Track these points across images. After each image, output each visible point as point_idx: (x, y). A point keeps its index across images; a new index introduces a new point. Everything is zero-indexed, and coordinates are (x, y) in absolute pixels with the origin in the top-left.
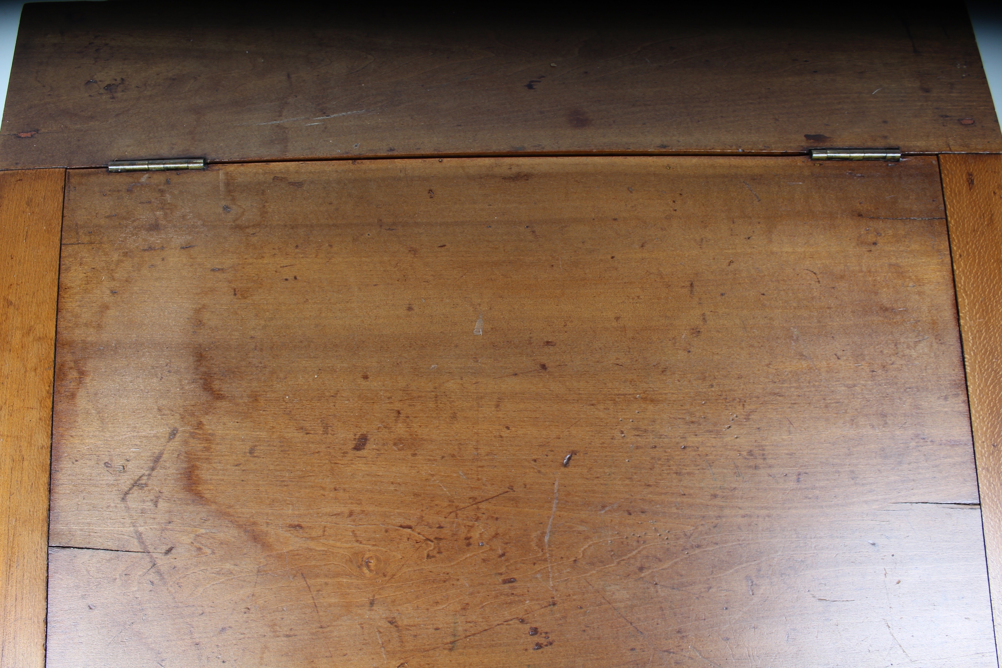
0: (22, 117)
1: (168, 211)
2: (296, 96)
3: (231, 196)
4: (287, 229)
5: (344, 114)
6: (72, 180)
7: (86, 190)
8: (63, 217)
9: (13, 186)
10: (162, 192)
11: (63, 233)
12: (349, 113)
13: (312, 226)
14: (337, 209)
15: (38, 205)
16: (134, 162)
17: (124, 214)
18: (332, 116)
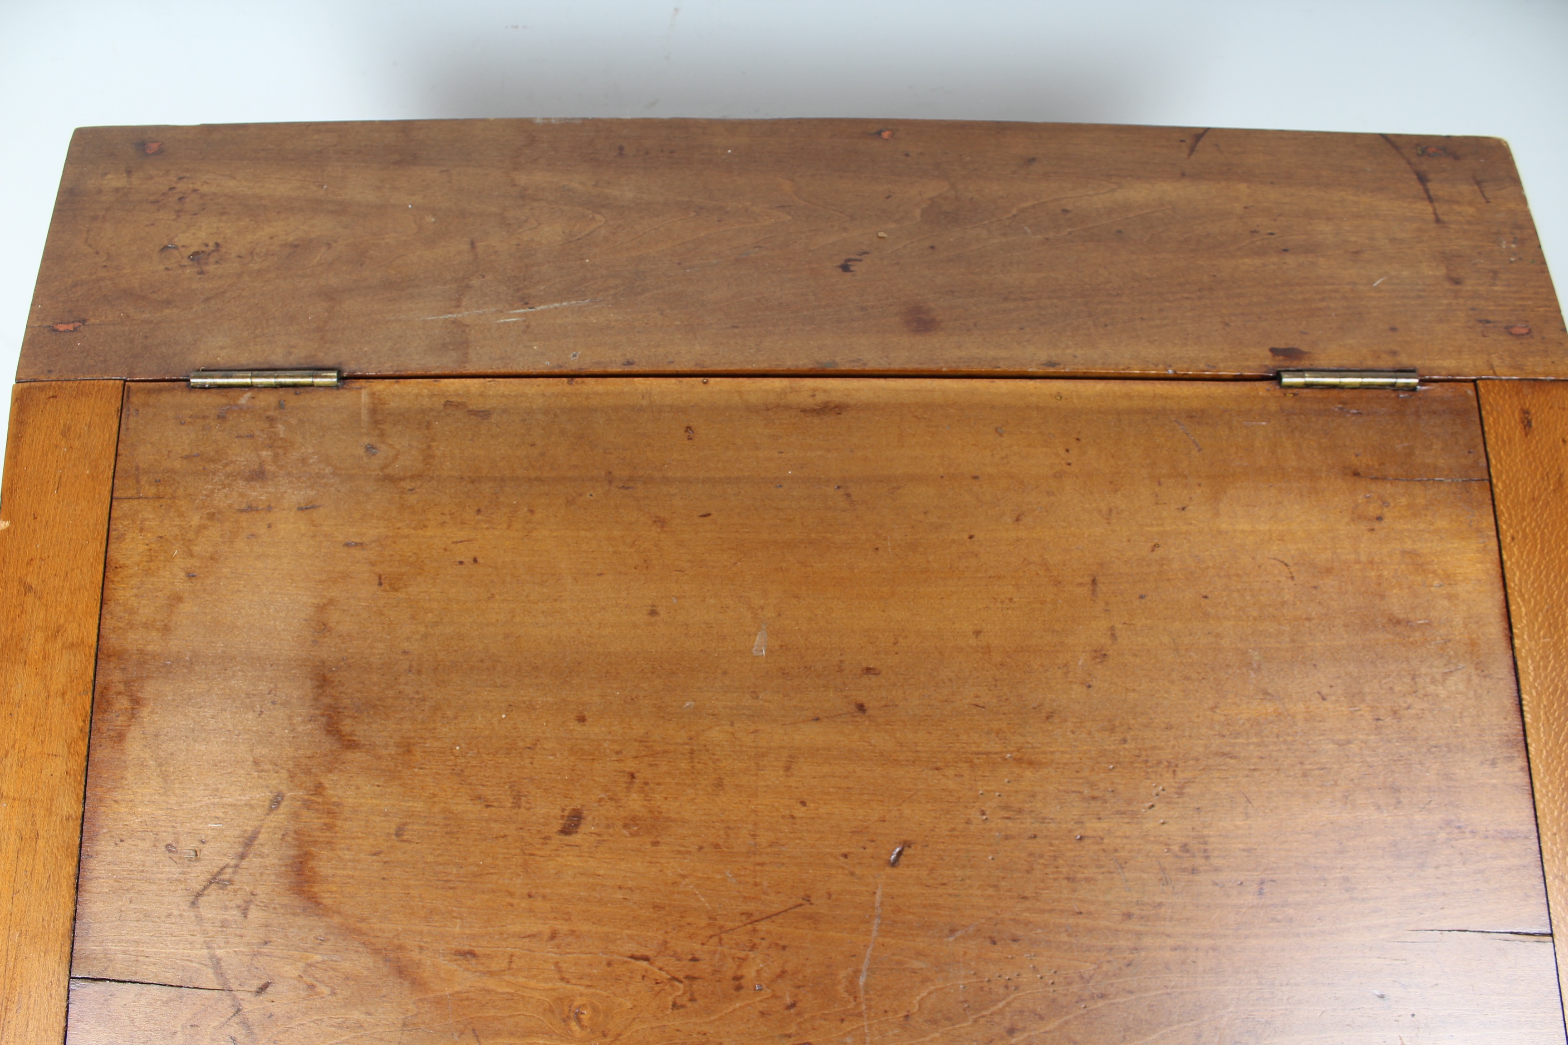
0: (62, 299)
1: (281, 451)
2: (484, 277)
3: (379, 429)
4: (464, 483)
5: (556, 305)
6: (134, 399)
7: (155, 415)
8: (117, 455)
9: (42, 406)
10: (271, 420)
11: (115, 481)
12: (565, 304)
13: (503, 480)
14: (543, 455)
15: (80, 436)
16: (230, 373)
17: (212, 453)
18: (539, 308)
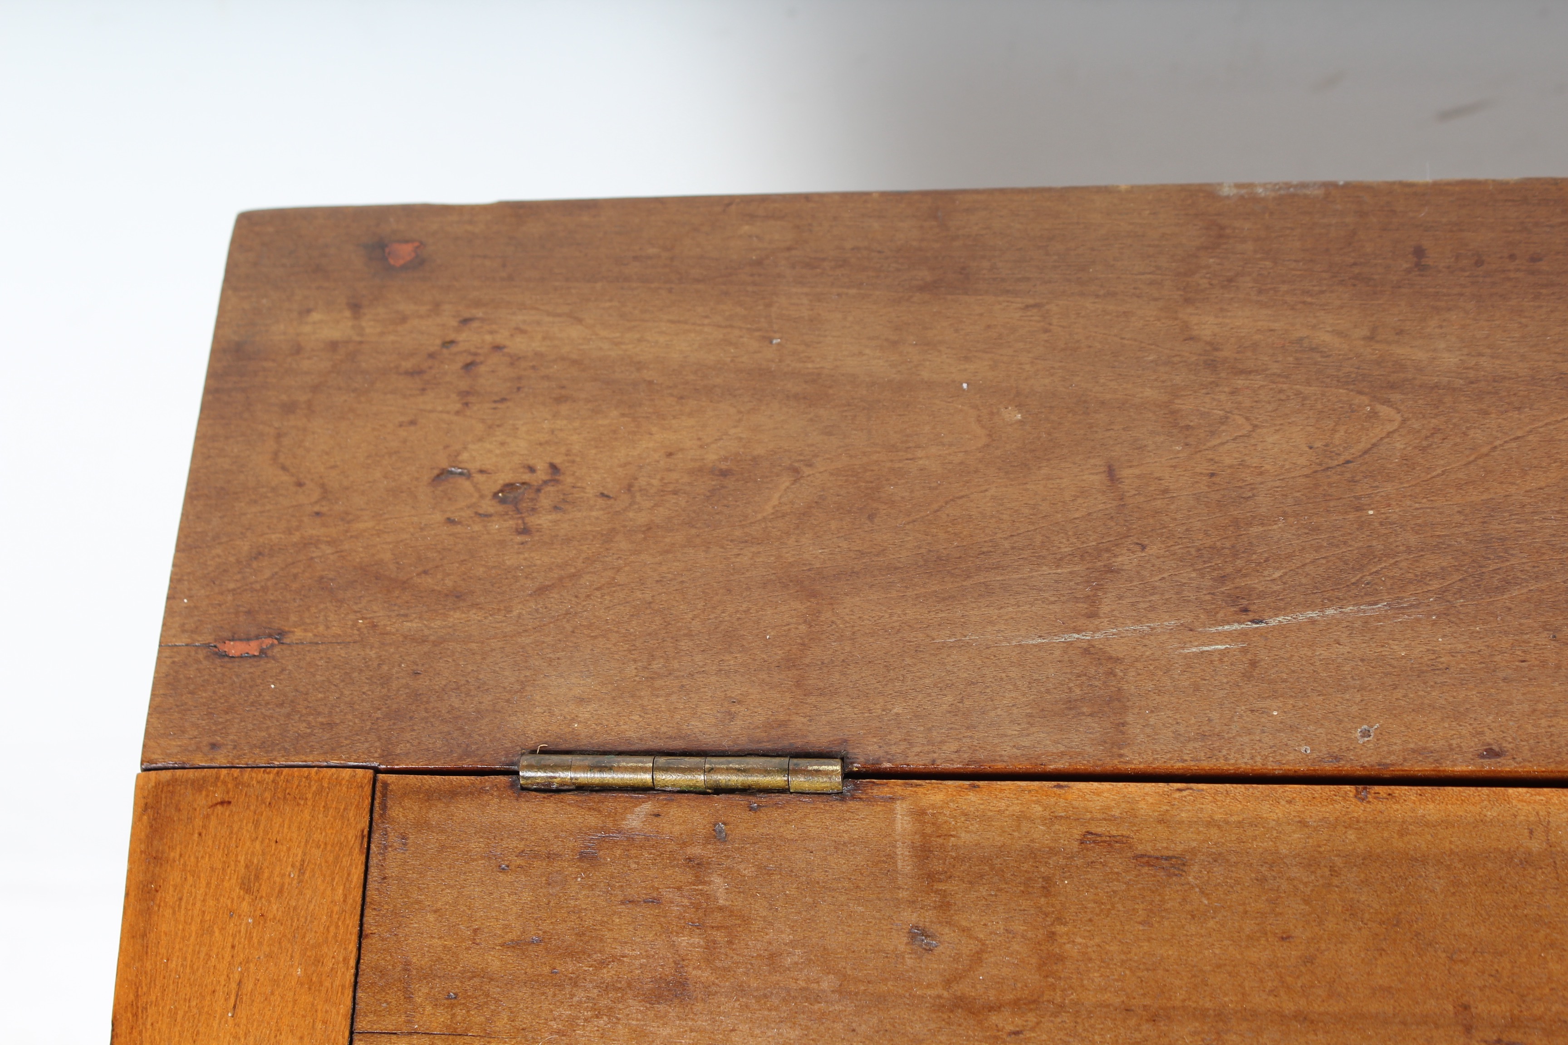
0: (232, 586)
1: (720, 937)
2: (1144, 548)
3: (937, 892)
4: (1132, 1022)
5: (1311, 614)
6: (395, 811)
7: (442, 848)
8: (361, 935)
9: (198, 822)
10: (697, 865)
11: (359, 994)
12: (1330, 612)
13: (1220, 1016)
14: (1309, 960)
15: (281, 891)
16: (605, 760)
17: (569, 938)
18: (1273, 622)
